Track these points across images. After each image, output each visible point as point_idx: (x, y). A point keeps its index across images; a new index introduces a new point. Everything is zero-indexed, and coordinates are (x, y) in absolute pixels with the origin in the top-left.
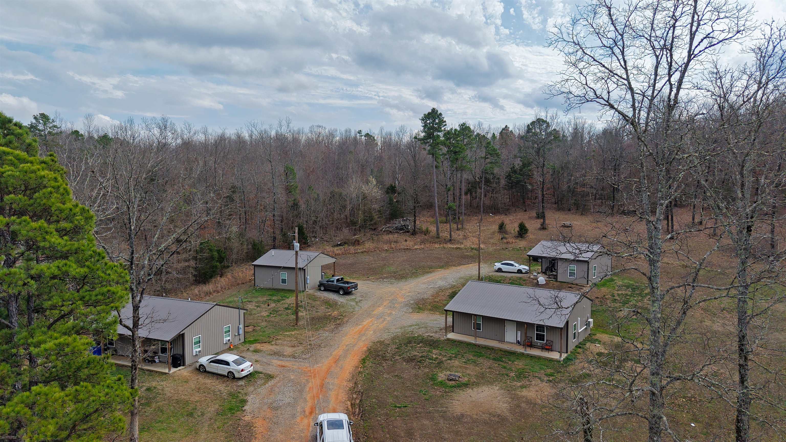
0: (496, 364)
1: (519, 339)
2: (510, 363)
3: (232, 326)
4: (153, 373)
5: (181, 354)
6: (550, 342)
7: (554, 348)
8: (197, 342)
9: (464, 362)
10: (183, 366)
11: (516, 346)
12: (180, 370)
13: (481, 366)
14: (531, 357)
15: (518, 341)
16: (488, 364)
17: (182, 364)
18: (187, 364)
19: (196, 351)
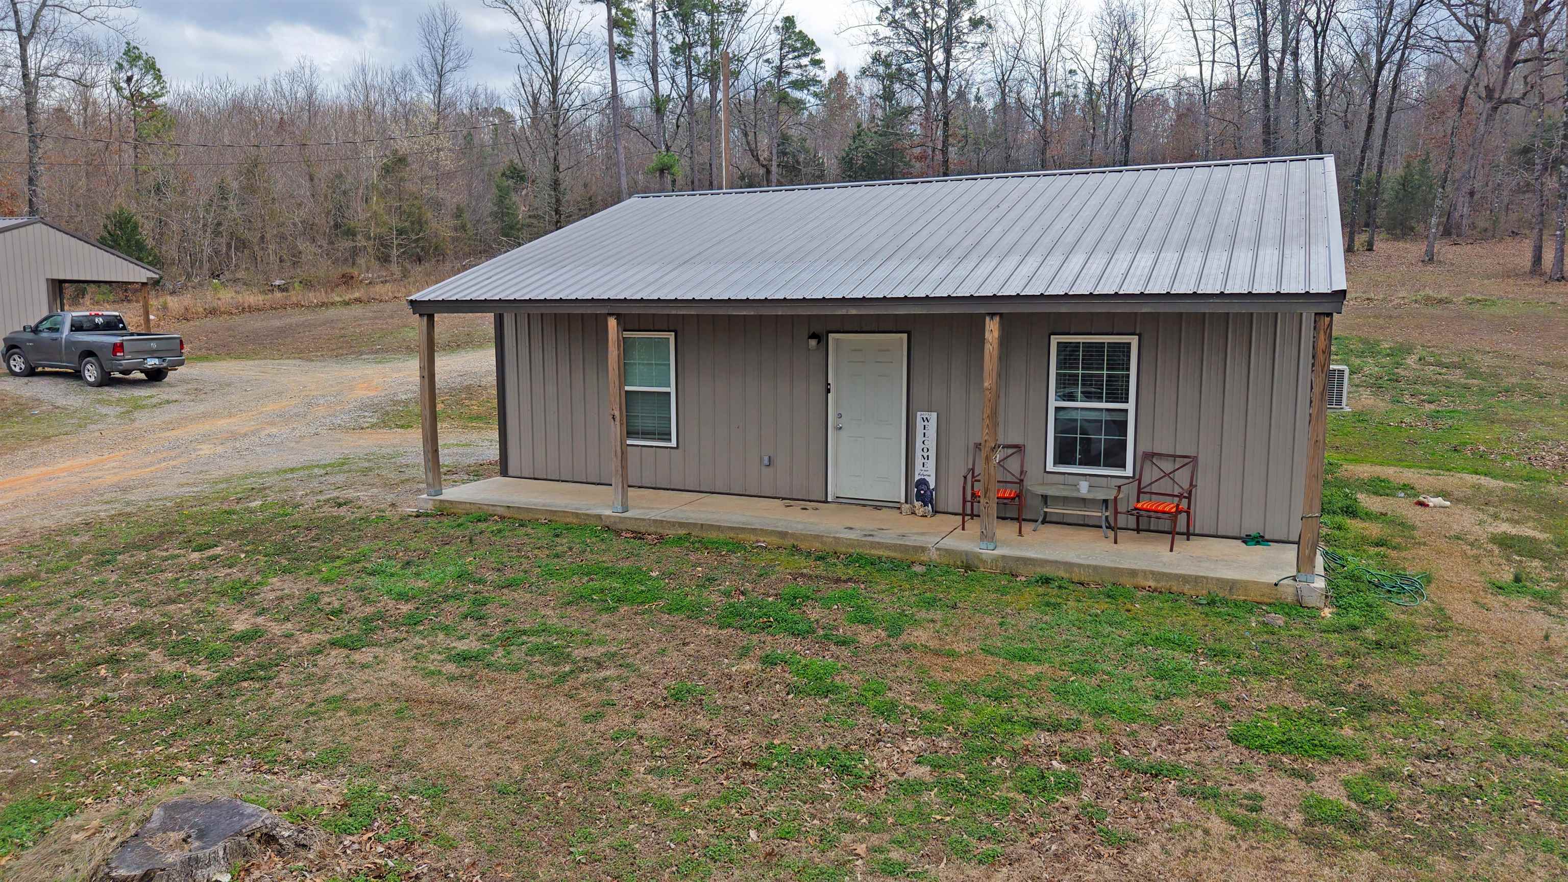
0: (744, 653)
1: (926, 470)
2: (866, 638)
6: (1167, 466)
7: (1202, 518)
9: (464, 658)
11: (906, 519)
13: (599, 686)
14: (1046, 581)
15: (923, 483)
16: (674, 658)
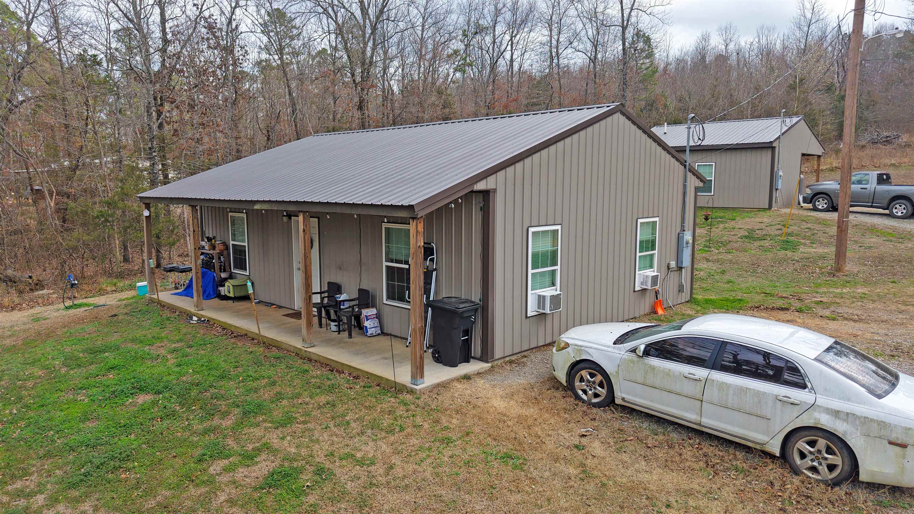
3: (661, 221)
4: (341, 379)
5: (476, 296)
8: (544, 254)
10: (483, 358)
12: (467, 377)
17: (476, 348)
18: (498, 354)
19: (541, 299)
